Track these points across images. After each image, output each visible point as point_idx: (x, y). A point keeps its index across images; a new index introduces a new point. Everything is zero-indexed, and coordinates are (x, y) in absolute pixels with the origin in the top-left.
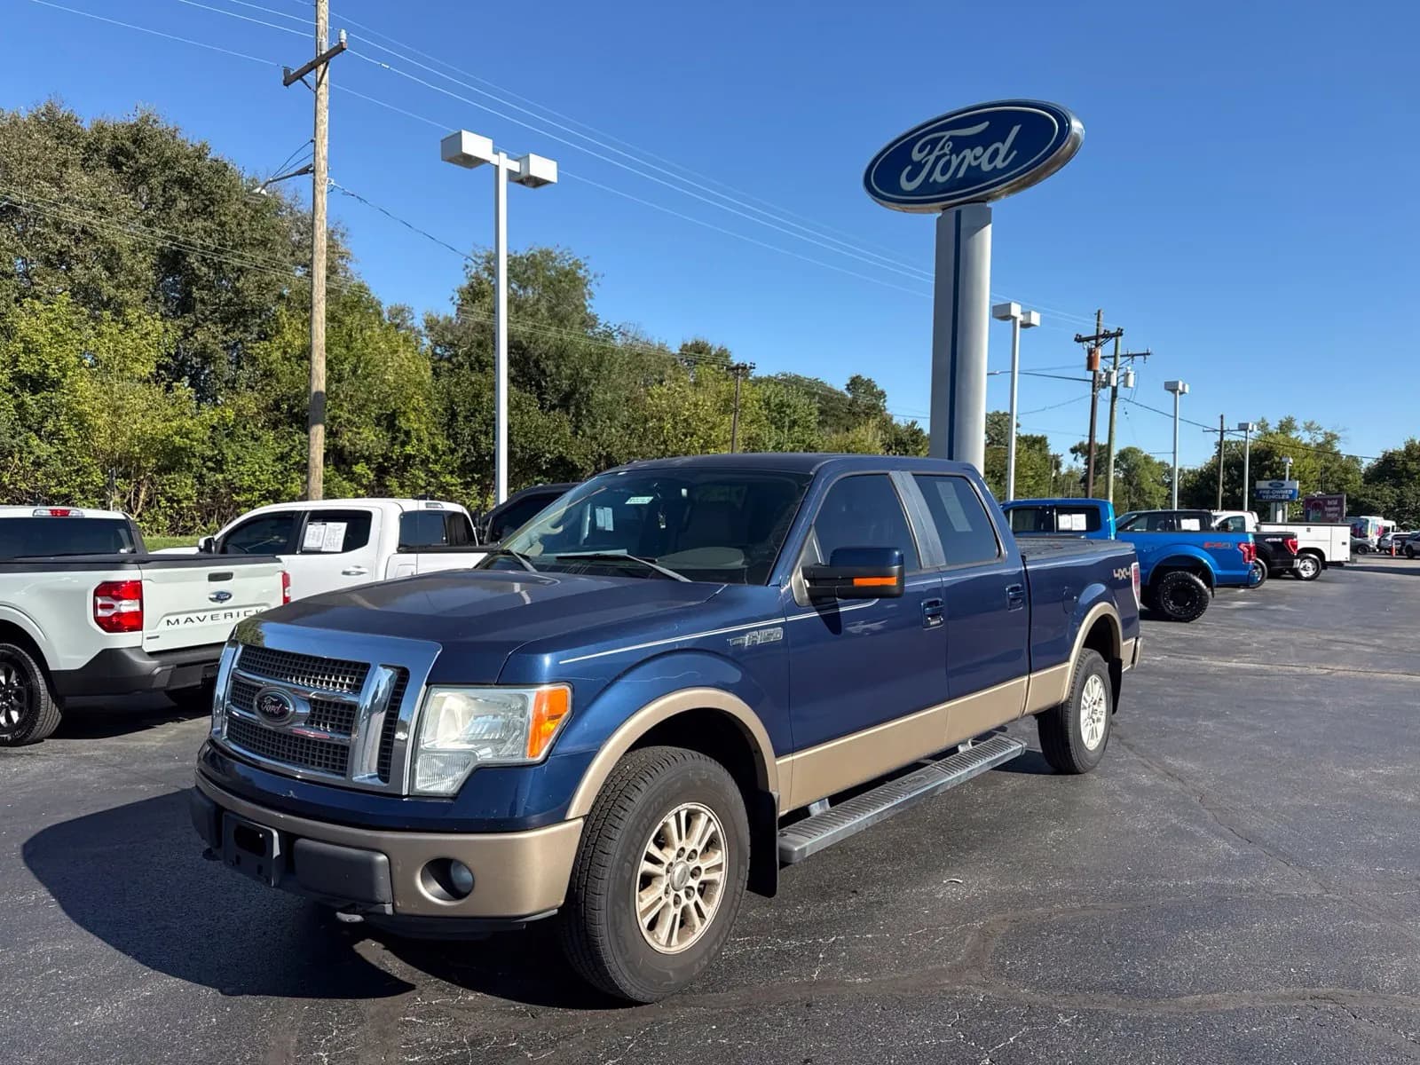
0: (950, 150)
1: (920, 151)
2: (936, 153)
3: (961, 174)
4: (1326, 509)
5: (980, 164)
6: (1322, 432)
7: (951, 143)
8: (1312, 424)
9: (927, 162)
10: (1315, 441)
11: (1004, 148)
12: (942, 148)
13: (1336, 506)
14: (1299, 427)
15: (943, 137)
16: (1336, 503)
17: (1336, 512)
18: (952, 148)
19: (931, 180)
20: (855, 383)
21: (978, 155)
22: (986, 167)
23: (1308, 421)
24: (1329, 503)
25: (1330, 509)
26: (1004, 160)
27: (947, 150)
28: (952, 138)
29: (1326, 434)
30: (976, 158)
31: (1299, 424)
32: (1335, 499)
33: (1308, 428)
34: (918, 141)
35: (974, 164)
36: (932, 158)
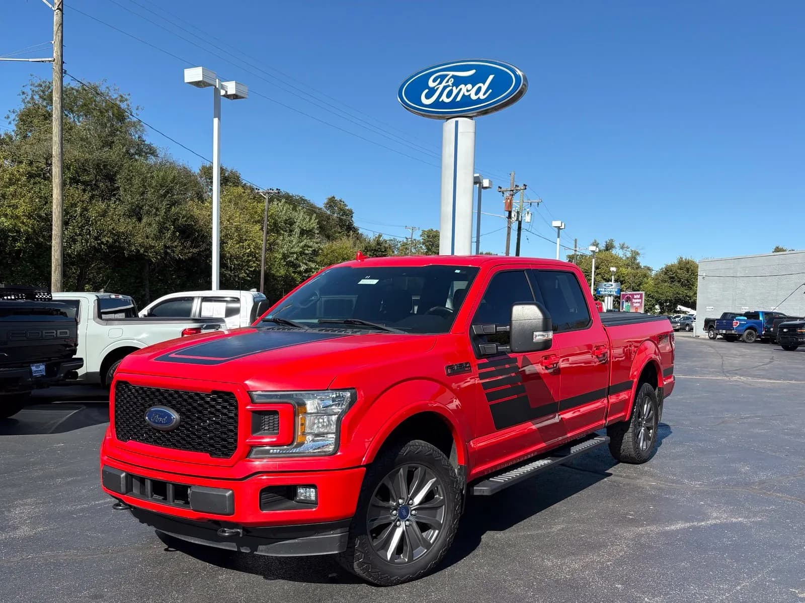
0: (452, 84)
1: (434, 81)
2: (444, 84)
3: (458, 99)
4: (634, 300)
5: (470, 95)
6: (629, 250)
7: (453, 80)
8: (623, 245)
9: (438, 88)
10: (626, 256)
11: (484, 87)
12: (447, 82)
13: (639, 299)
14: (617, 247)
15: (448, 75)
16: (639, 297)
17: (639, 303)
18: (454, 82)
19: (440, 100)
20: (332, 203)
21: (469, 89)
22: (474, 97)
23: (622, 243)
24: (635, 297)
25: (635, 301)
26: (484, 94)
27: (450, 83)
28: (453, 77)
29: (632, 251)
30: (468, 91)
31: (616, 244)
32: (638, 294)
33: (622, 247)
34: (433, 75)
35: (467, 94)
36: (441, 86)
